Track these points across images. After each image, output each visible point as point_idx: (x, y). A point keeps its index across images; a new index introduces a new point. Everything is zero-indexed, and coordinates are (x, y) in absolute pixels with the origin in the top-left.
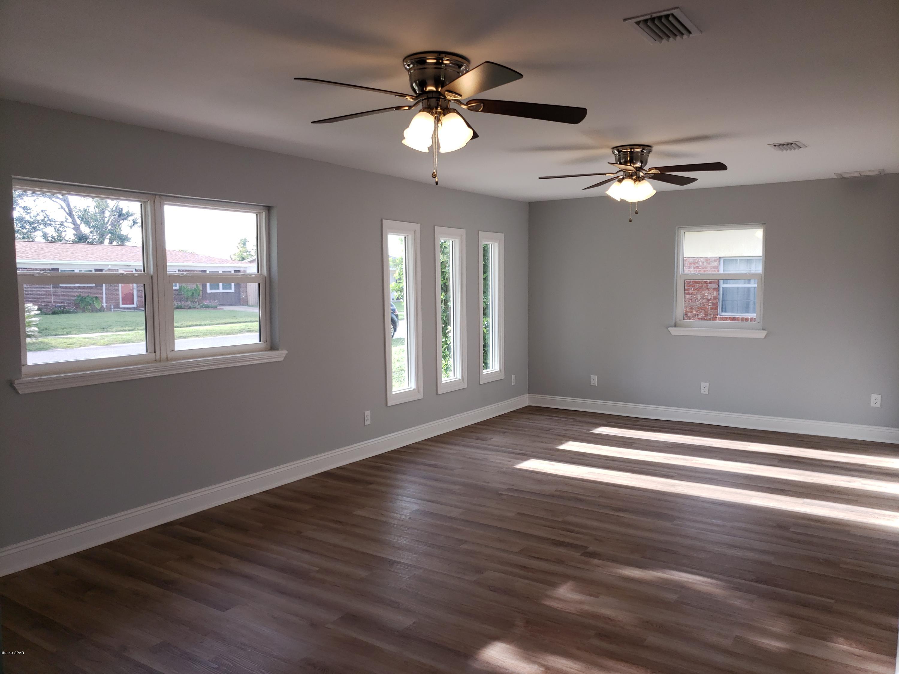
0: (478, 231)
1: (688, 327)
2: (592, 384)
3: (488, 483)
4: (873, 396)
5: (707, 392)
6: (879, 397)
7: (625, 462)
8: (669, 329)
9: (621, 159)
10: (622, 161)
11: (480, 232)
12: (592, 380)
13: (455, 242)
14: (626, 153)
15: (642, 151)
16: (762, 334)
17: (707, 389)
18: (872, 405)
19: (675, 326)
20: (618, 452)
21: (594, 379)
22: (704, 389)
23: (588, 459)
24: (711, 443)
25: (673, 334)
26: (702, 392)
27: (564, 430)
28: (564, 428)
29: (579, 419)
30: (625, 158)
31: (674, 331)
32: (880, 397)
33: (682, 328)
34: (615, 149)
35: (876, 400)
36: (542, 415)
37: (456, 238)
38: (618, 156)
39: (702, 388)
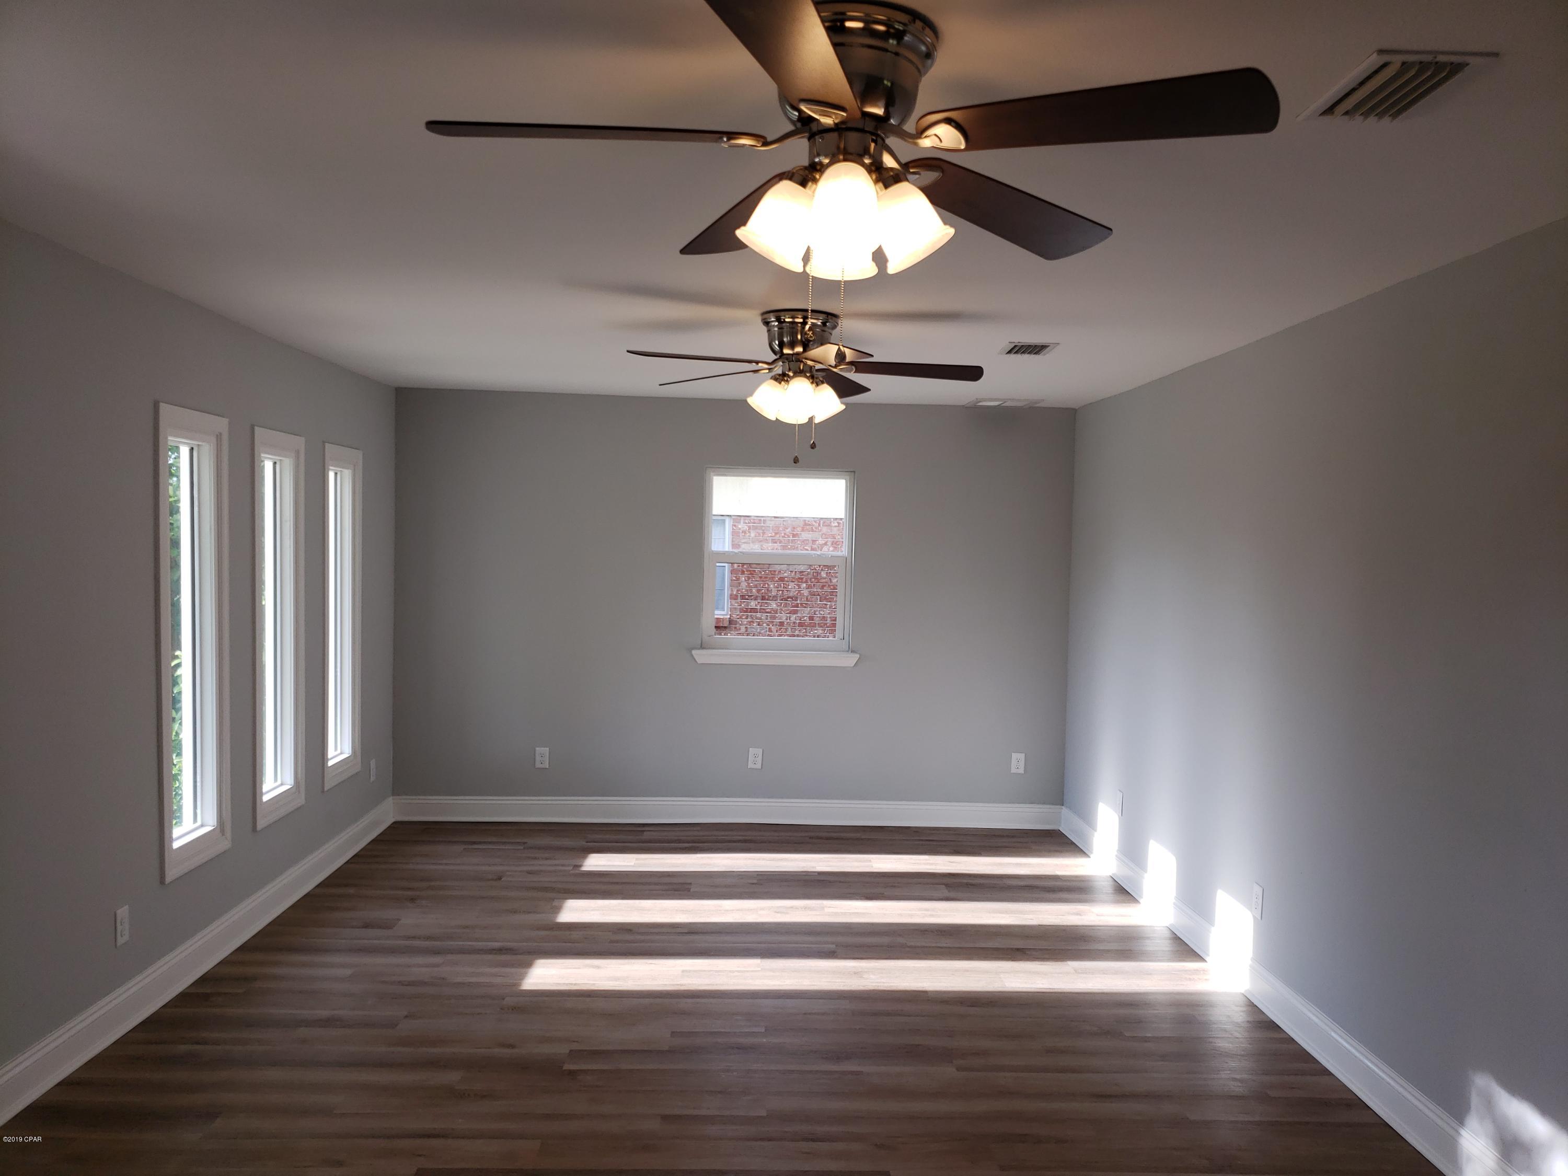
0: (324, 442)
1: (723, 649)
2: (538, 765)
3: (512, 1046)
4: (1015, 756)
5: (759, 766)
6: (1022, 756)
7: (720, 933)
8: (694, 652)
9: (785, 335)
10: (785, 339)
11: (327, 445)
12: (538, 758)
13: (281, 464)
14: (794, 325)
15: (824, 324)
16: (850, 660)
17: (759, 760)
18: (1013, 770)
19: (702, 647)
20: (684, 911)
21: (543, 754)
22: (755, 758)
23: (648, 937)
24: (813, 864)
25: (699, 662)
26: (750, 765)
27: (529, 873)
28: (525, 868)
29: (531, 841)
30: (793, 334)
31: (701, 656)
32: (1024, 757)
33: (714, 650)
34: (772, 314)
35: (1018, 763)
36: (449, 842)
37: (285, 456)
38: (776, 329)
39: (751, 758)
